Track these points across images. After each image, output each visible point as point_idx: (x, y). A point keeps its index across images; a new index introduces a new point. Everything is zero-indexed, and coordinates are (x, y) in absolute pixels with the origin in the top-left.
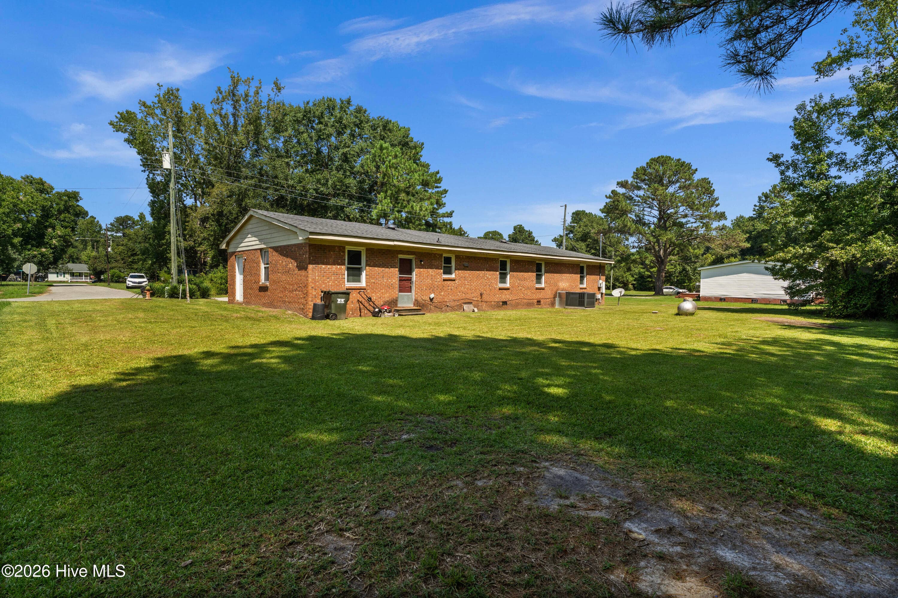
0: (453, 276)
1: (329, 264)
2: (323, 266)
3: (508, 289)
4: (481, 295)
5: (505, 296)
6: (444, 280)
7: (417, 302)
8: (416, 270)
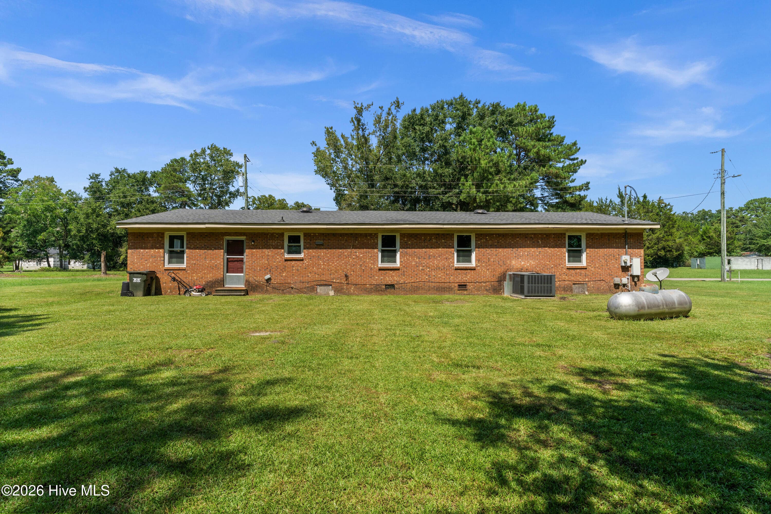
0: (302, 256)
1: (147, 249)
2: (142, 251)
3: (398, 269)
4: (346, 276)
5: (390, 278)
6: (286, 260)
7: (248, 282)
8: (247, 251)
